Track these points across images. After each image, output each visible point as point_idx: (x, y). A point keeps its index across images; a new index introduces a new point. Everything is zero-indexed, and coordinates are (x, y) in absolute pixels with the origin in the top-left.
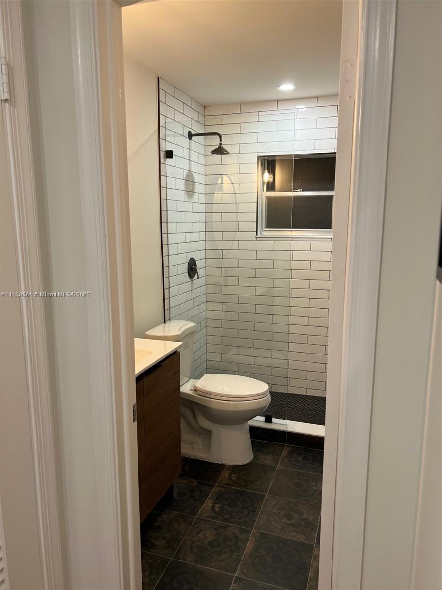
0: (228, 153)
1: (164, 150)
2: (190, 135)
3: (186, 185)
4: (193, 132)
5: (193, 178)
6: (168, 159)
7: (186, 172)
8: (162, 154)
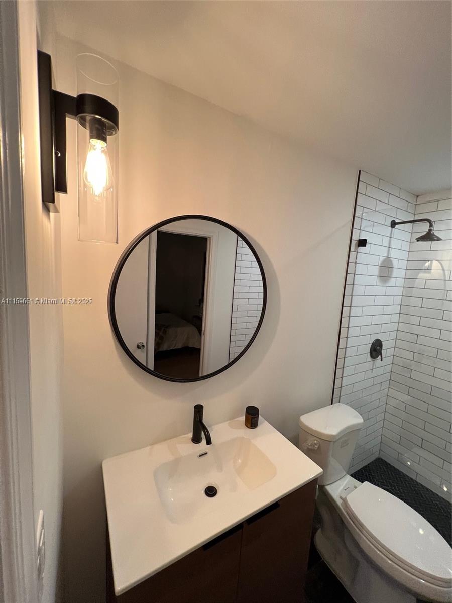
0: (439, 239)
1: (358, 239)
2: (393, 224)
3: (380, 271)
4: (397, 221)
5: (392, 265)
6: (360, 247)
7: (382, 259)
8: (354, 243)
